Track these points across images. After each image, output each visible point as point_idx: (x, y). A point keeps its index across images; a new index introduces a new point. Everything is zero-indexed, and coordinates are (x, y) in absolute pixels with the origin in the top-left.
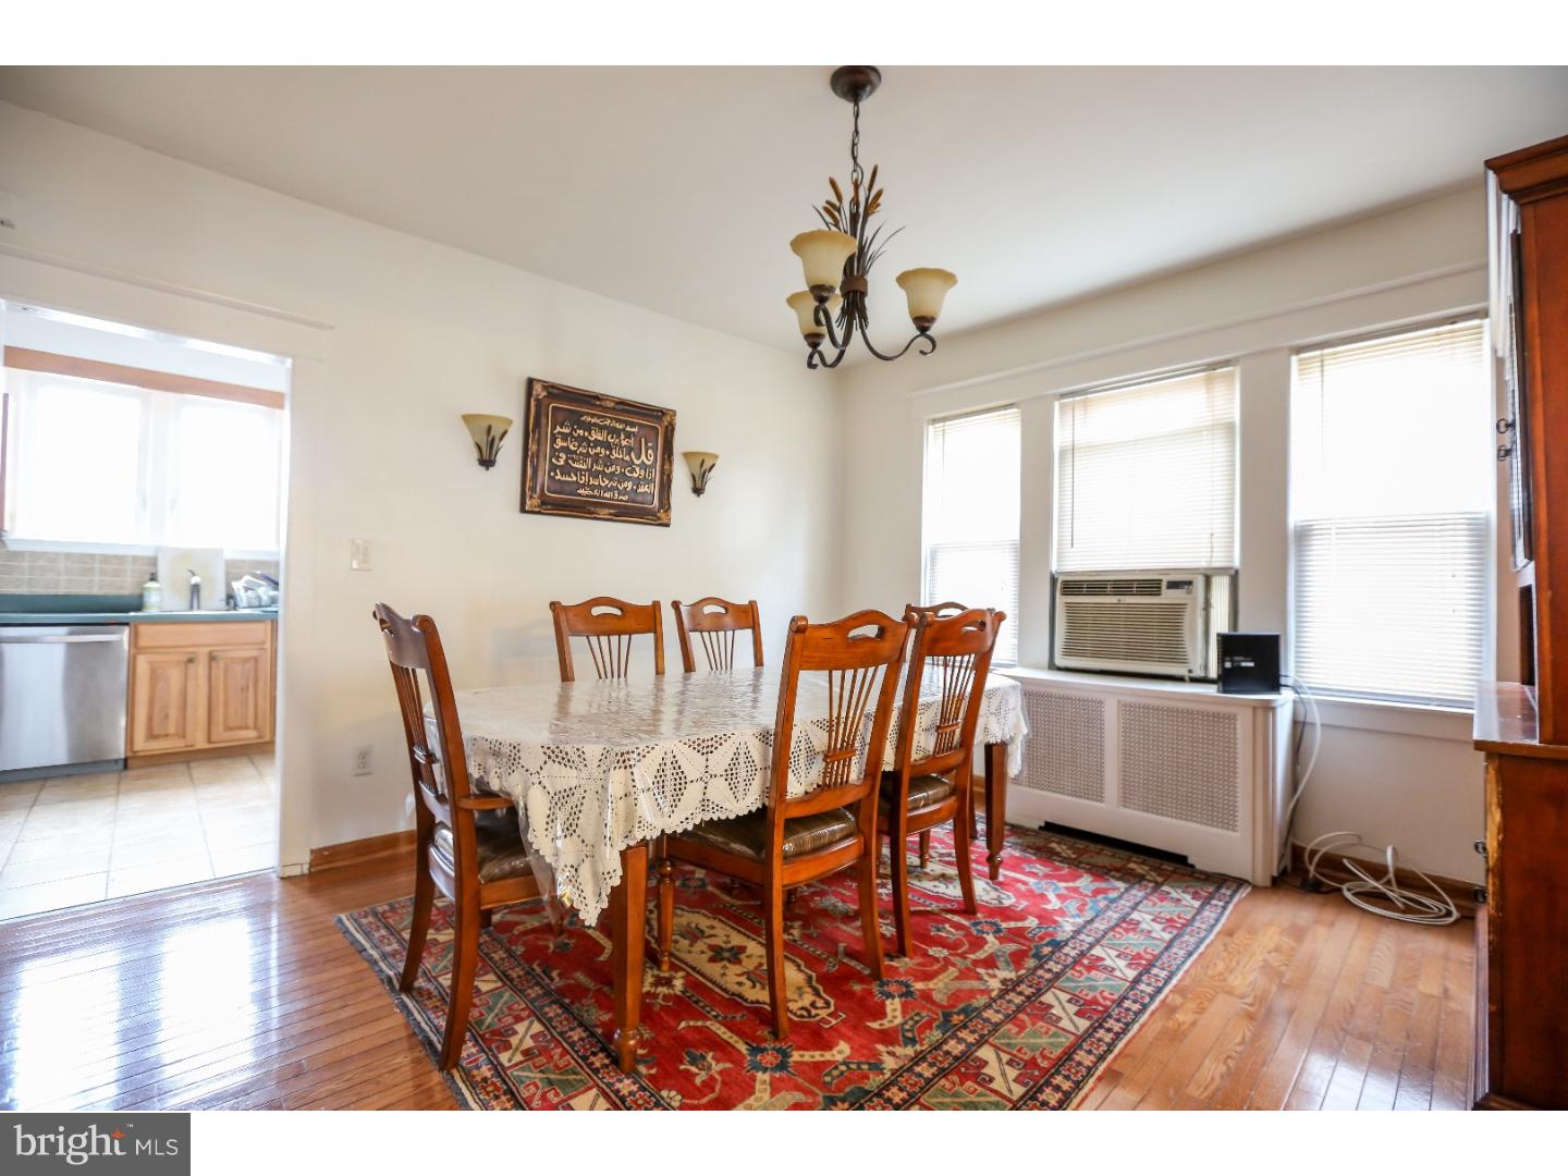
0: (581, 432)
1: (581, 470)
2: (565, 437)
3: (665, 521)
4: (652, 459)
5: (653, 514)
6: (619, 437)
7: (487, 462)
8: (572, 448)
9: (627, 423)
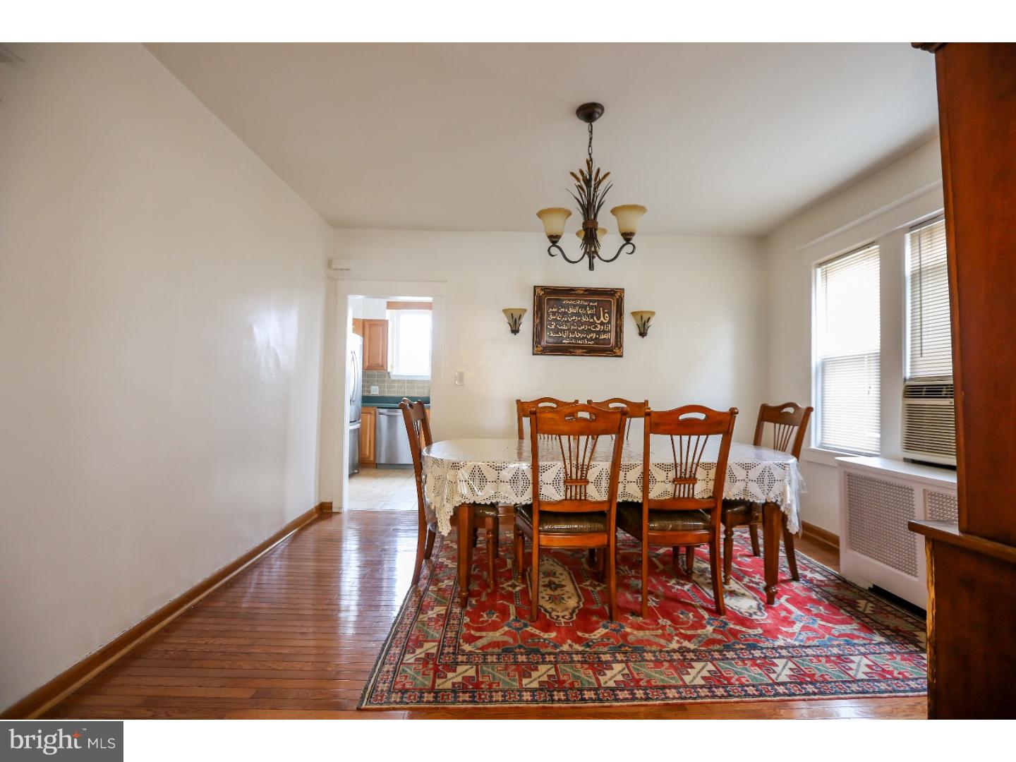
0: (563, 310)
1: (564, 330)
2: (554, 314)
3: (619, 354)
4: (608, 319)
5: (609, 348)
6: (586, 309)
7: (515, 331)
8: (558, 318)
9: (590, 301)
